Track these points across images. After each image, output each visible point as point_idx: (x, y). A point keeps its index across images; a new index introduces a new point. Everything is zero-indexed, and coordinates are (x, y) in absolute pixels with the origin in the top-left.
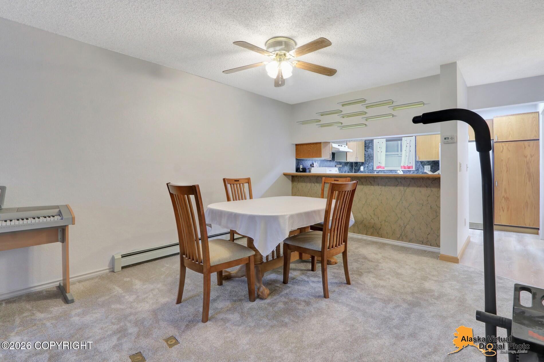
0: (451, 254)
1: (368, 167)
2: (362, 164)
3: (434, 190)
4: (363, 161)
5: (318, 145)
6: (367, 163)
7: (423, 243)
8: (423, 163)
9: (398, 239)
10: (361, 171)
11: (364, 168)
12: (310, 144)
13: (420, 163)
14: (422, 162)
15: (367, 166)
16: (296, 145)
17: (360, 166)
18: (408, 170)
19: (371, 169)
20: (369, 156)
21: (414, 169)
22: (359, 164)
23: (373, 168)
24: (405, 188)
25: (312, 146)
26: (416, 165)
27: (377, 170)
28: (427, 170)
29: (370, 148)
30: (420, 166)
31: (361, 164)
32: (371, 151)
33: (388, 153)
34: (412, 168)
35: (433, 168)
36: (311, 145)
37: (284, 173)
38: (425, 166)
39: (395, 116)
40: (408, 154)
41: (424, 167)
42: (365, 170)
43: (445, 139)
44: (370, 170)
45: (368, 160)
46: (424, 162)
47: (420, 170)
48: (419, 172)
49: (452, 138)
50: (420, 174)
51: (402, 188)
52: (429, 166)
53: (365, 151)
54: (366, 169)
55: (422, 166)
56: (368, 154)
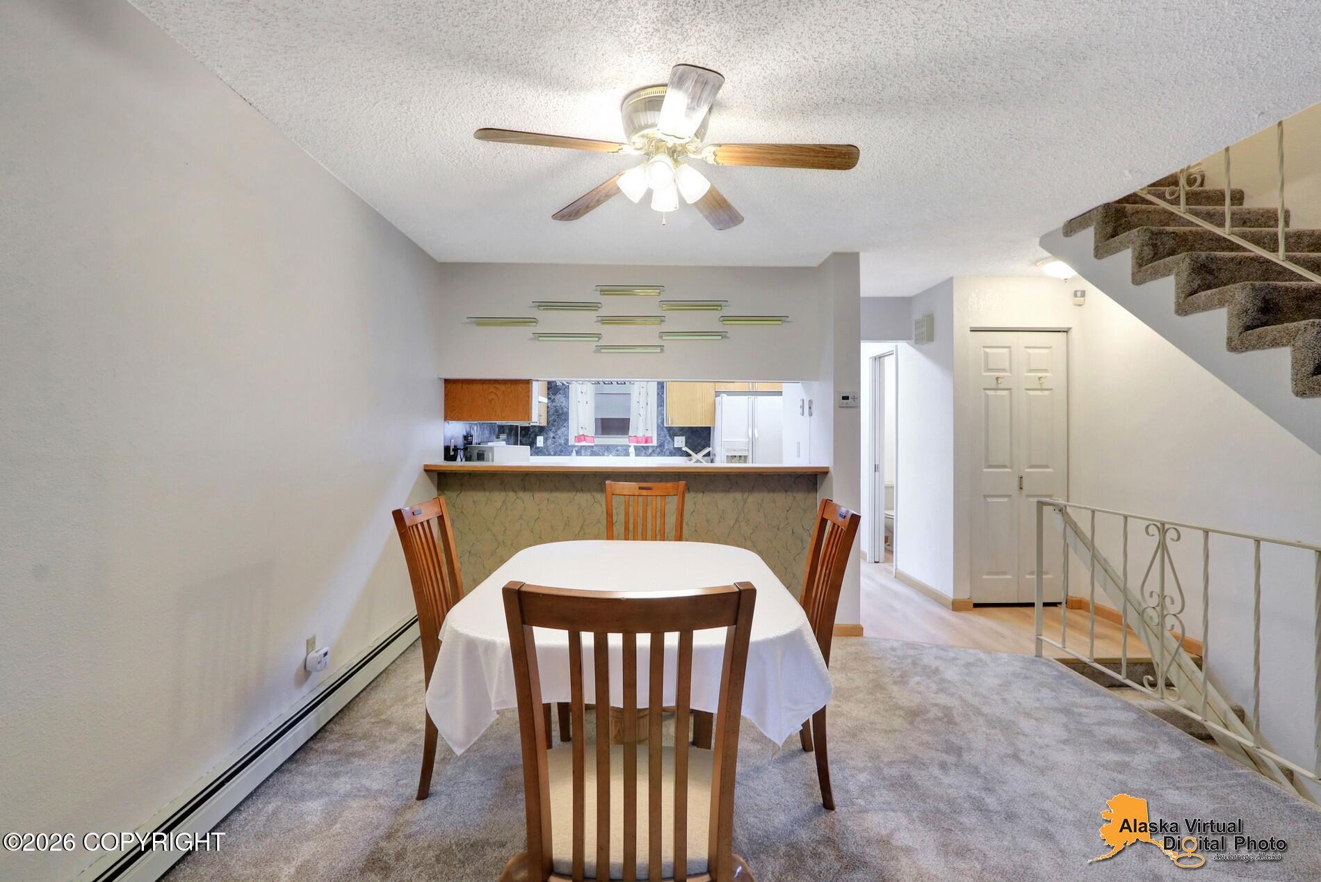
1: (554, 438)
4: (544, 423)
5: (520, 387)
6: (554, 429)
8: (671, 432)
10: (539, 448)
11: (546, 440)
12: (496, 382)
13: (665, 430)
14: (669, 429)
16: (447, 381)
18: (643, 447)
19: (563, 442)
20: (557, 411)
21: (655, 443)
22: (532, 430)
23: (567, 440)
24: (746, 495)
25: (503, 388)
26: (659, 435)
27: (576, 444)
29: (560, 392)
30: (665, 436)
31: (537, 429)
32: (563, 399)
34: (652, 442)
36: (498, 386)
37: (425, 466)
38: (675, 438)
40: (643, 411)
41: (673, 440)
42: (547, 444)
44: (560, 445)
45: (555, 421)
46: (674, 430)
47: (666, 444)
48: (664, 450)
49: (854, 398)
51: (738, 496)
52: (684, 438)
54: (550, 441)
55: (670, 436)
56: (555, 407)
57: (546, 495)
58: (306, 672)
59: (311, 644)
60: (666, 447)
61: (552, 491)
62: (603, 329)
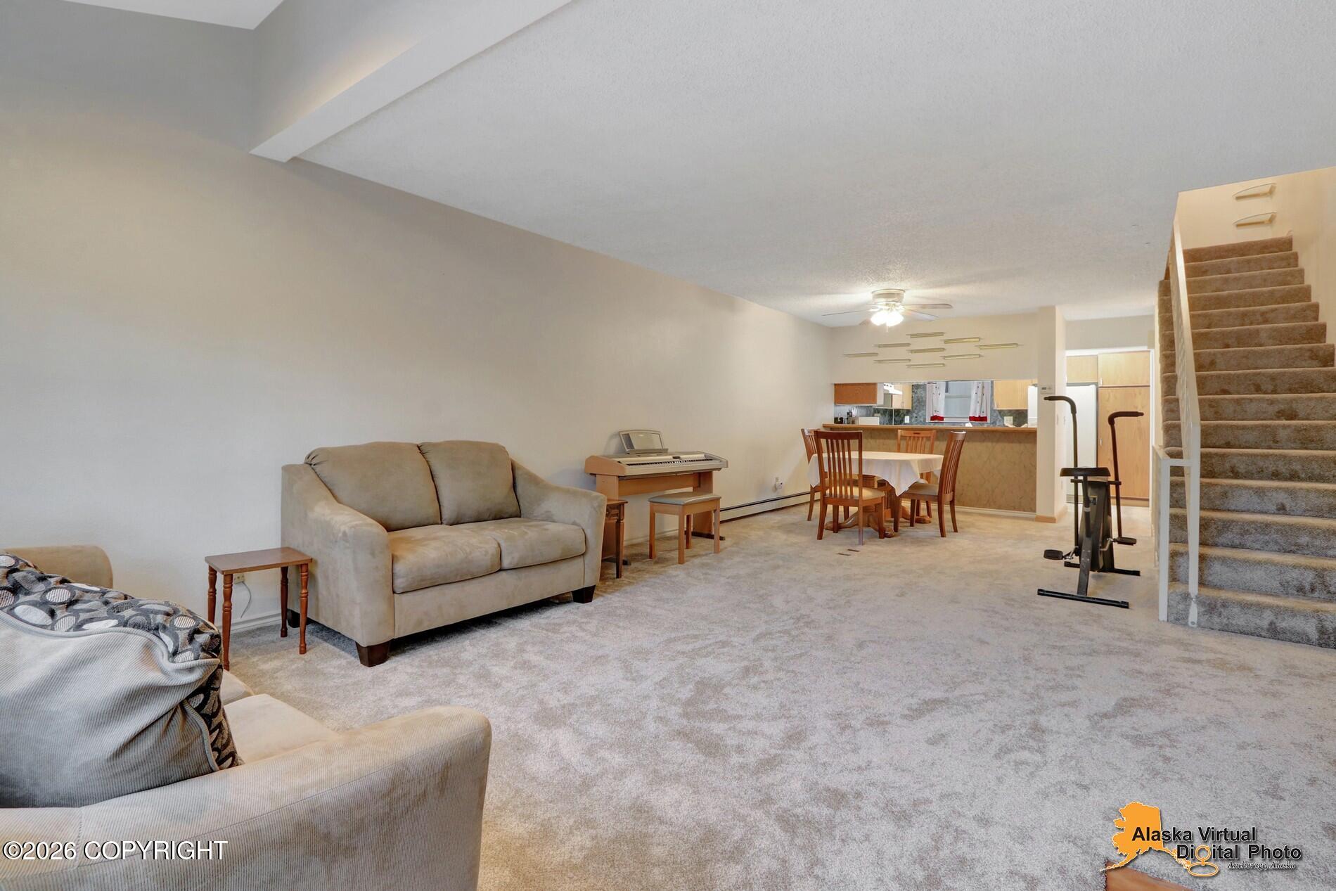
0: (1048, 515)
1: (916, 417)
2: (908, 412)
3: (1028, 446)
4: (909, 407)
6: (916, 411)
7: (1014, 509)
8: (1002, 413)
9: (984, 506)
10: (905, 422)
11: (911, 418)
12: (862, 384)
13: (997, 412)
14: (1000, 412)
15: (915, 415)
16: (835, 385)
17: (904, 415)
19: (922, 419)
20: (919, 400)
21: (988, 422)
22: (903, 412)
23: (925, 419)
24: (994, 444)
25: (862, 387)
26: (991, 416)
27: (931, 422)
28: (1008, 422)
30: (997, 416)
31: (906, 412)
32: (922, 391)
33: (947, 394)
34: (986, 419)
35: (1017, 420)
36: (860, 386)
37: (823, 424)
38: (1005, 418)
39: (982, 356)
40: (979, 400)
41: (1003, 419)
42: (911, 421)
43: (1043, 389)
44: (921, 422)
45: (917, 406)
46: (1004, 412)
47: (997, 422)
49: (1050, 388)
50: (998, 427)
51: (989, 444)
52: (1012, 417)
53: (913, 392)
54: (913, 420)
55: (1001, 417)
56: (918, 397)
57: (882, 441)
58: (775, 489)
59: (777, 479)
60: (998, 424)
61: (885, 439)
62: (910, 356)
